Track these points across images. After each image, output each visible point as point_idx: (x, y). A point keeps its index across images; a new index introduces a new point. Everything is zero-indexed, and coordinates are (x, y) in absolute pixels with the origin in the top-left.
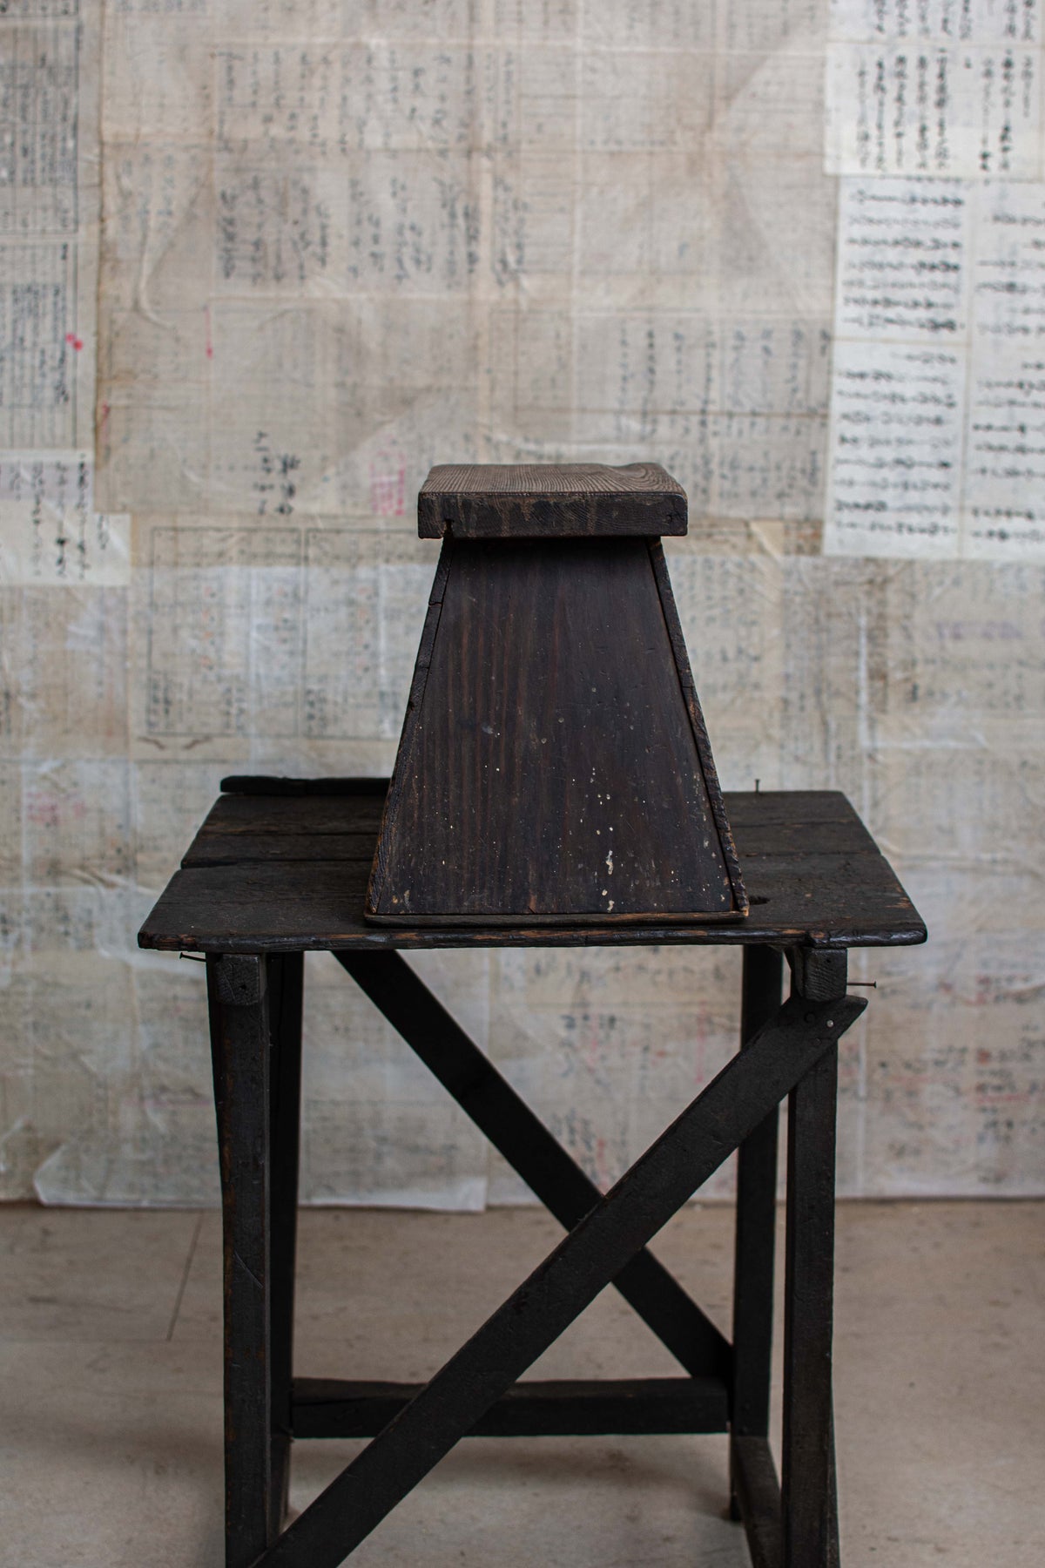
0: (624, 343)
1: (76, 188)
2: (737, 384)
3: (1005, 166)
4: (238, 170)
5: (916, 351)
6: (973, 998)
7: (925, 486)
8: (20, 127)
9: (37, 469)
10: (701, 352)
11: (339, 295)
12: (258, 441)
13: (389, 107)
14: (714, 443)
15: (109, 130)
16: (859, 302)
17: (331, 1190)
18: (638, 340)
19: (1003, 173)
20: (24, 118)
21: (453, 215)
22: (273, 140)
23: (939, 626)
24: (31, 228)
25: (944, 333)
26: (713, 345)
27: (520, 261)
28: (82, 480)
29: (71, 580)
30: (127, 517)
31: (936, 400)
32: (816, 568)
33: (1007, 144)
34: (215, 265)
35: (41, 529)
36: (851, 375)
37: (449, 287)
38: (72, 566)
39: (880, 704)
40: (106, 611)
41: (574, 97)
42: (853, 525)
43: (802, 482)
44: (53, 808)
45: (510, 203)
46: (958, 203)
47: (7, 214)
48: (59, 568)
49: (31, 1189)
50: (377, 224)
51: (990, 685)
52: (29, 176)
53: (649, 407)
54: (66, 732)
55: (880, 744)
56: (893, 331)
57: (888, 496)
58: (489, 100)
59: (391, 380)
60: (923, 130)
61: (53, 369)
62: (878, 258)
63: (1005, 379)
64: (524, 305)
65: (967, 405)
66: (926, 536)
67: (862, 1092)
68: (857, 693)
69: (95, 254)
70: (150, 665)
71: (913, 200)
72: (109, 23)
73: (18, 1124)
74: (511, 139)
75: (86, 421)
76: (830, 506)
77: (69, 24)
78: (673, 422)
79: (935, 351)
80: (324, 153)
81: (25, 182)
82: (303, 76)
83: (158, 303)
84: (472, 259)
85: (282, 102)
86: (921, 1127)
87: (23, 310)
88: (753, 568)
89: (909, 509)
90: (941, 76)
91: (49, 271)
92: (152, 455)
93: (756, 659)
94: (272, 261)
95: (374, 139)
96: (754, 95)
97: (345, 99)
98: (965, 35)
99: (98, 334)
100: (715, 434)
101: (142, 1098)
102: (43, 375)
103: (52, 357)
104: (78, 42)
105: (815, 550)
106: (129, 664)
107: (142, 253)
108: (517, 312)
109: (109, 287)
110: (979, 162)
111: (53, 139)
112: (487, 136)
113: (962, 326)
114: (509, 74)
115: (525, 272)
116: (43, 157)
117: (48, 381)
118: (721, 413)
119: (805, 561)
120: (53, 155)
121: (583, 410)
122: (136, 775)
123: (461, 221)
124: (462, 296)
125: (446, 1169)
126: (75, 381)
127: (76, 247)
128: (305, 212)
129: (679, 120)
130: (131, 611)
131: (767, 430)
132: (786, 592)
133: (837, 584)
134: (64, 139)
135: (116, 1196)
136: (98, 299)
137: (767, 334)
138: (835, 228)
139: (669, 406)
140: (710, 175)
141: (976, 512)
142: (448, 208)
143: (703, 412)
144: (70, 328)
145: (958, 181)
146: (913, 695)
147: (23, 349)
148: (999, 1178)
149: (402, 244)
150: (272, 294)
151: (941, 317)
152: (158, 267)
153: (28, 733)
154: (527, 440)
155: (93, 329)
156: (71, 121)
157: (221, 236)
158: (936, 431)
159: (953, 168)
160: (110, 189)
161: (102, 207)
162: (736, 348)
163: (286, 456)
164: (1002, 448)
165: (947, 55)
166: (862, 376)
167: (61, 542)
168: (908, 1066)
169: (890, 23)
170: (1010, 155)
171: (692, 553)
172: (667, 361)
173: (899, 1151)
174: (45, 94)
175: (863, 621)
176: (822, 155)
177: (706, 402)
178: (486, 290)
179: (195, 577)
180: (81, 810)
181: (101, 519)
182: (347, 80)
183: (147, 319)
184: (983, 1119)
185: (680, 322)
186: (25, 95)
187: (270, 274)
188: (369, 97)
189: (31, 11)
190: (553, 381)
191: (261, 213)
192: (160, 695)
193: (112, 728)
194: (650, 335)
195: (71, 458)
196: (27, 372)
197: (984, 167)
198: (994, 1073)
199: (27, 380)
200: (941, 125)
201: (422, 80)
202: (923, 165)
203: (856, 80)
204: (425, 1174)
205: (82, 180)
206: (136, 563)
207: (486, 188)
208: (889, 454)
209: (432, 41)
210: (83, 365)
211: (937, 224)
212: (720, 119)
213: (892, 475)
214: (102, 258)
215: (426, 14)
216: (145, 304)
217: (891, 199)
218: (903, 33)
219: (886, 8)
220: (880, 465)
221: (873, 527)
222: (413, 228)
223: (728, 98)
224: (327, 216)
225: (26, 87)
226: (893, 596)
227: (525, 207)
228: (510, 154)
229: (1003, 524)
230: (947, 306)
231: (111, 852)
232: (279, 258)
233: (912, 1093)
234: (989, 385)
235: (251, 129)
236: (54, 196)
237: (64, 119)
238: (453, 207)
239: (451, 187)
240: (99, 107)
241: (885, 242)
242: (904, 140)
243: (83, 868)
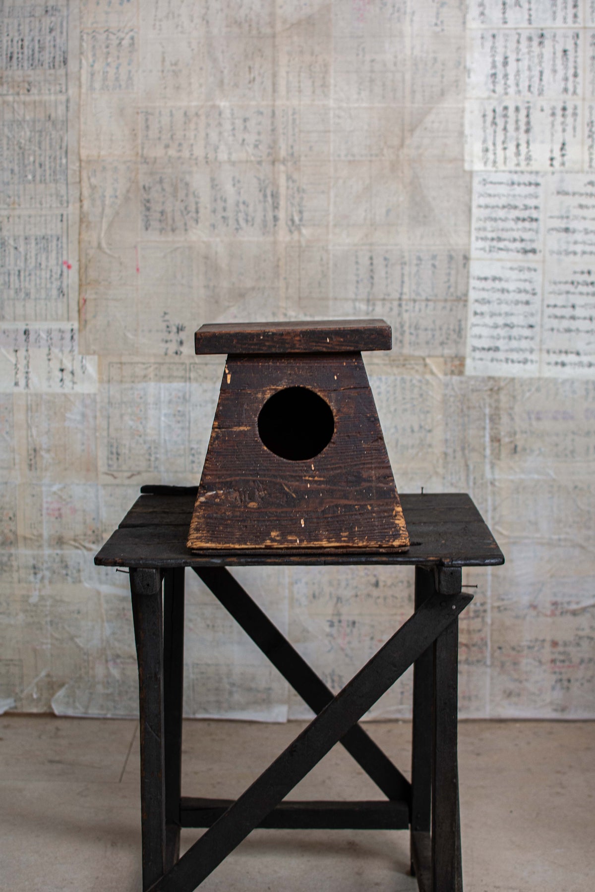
0: (357, 263)
1: (67, 184)
2: (418, 284)
3: (563, 164)
4: (152, 174)
5: (515, 265)
6: (549, 613)
7: (520, 338)
8: (38, 152)
9: (49, 332)
10: (398, 267)
11: (205, 239)
12: (164, 317)
13: (231, 138)
14: (406, 316)
15: (84, 153)
16: (484, 239)
17: (206, 710)
18: (365, 261)
19: (562, 168)
20: (40, 148)
21: (265, 196)
22: (170, 157)
23: (529, 413)
24: (44, 205)
25: (530, 255)
26: (405, 264)
27: (301, 220)
28: (72, 337)
29: (66, 390)
30: (96, 357)
31: (526, 292)
32: (461, 382)
33: (564, 152)
34: (140, 224)
35: (51, 363)
36: (479, 279)
37: (264, 234)
38: (68, 383)
39: (497, 455)
40: (85, 406)
41: (329, 131)
42: (481, 359)
43: (454, 336)
44: (59, 509)
45: (295, 189)
46: (537, 185)
47: (31, 198)
48: (61, 384)
49: (50, 707)
50: (225, 201)
51: (557, 445)
52: (43, 178)
53: (371, 297)
54: (66, 469)
55: (497, 477)
56: (503, 254)
57: (500, 344)
58: (284, 134)
59: (233, 284)
60: (518, 146)
61: (56, 280)
62: (494, 215)
63: (564, 280)
64: (303, 243)
65: (543, 294)
66: (521, 365)
67: (489, 663)
68: (484, 449)
69: (78, 219)
70: (108, 435)
71: (513, 184)
72: (83, 97)
73: (43, 674)
74: (296, 154)
75: (74, 306)
76: (468, 349)
77: (63, 98)
78: (383, 305)
79: (526, 265)
80: (196, 164)
81: (41, 182)
82: (185, 123)
83: (111, 244)
84: (276, 219)
85: (174, 137)
86: (521, 682)
87: (40, 248)
88: (428, 383)
89: (512, 350)
90: (528, 116)
91: (54, 228)
92: (109, 325)
93: (430, 431)
94: (170, 221)
95: (223, 156)
96: (426, 129)
97: (207, 135)
98: (541, 93)
99: (79, 260)
100: (407, 311)
101: (107, 661)
102: (52, 283)
103: (56, 273)
104: (67, 107)
105: (461, 373)
106: (98, 434)
107: (102, 218)
108: (300, 247)
109: (85, 236)
110: (549, 162)
111: (55, 158)
112: (283, 153)
113: (540, 251)
114: (294, 120)
115: (304, 225)
116: (50, 168)
117: (54, 286)
118: (410, 300)
119: (456, 379)
120: (55, 167)
121: (335, 299)
122: (102, 492)
123: (269, 199)
124: (270, 239)
125: (266, 700)
126: (68, 286)
127: (68, 215)
128: (187, 195)
129: (385, 143)
130: (98, 406)
131: (434, 309)
132: (445, 395)
133: (473, 391)
134: (61, 159)
135: (94, 712)
136: (79, 242)
137: (434, 257)
138: (471, 200)
139: (382, 296)
140: (403, 172)
141: (548, 352)
142: (263, 192)
143: (400, 299)
144: (65, 258)
145: (537, 173)
146: (515, 450)
147: (41, 269)
148: (563, 709)
149: (238, 212)
150: (170, 239)
151: (529, 246)
152: (111, 225)
153: (46, 470)
154: (305, 315)
155: (77, 258)
156: (64, 149)
157: (144, 208)
158: (527, 308)
159: (535, 166)
160: (85, 184)
161: (81, 194)
162: (417, 265)
163: (179, 325)
164: (562, 317)
165: (531, 105)
166: (486, 279)
167: (62, 370)
168: (513, 649)
169: (500, 88)
170: (566, 158)
171: (394, 375)
172: (380, 272)
173: (509, 694)
174: (51, 135)
175: (487, 411)
176: (463, 160)
177: (401, 294)
178: (283, 236)
179: (132, 388)
180: (74, 511)
181: (82, 358)
182: (208, 125)
183: (105, 253)
184: (554, 677)
185: (387, 251)
186: (40, 136)
187: (169, 228)
188: (220, 133)
189: (43, 91)
190: (319, 283)
191: (164, 196)
192: (114, 450)
193: (89, 467)
194: (371, 258)
195: (67, 326)
196: (43, 281)
197: (552, 165)
198: (560, 653)
199: (43, 285)
200: (528, 143)
201: (248, 124)
202: (518, 165)
203: (481, 120)
204: (255, 702)
205: (70, 180)
206: (101, 381)
207: (282, 181)
208: (500, 321)
209: (253, 103)
210: (72, 278)
211: (526, 197)
212: (407, 142)
213: (502, 332)
214: (81, 221)
215: (250, 89)
216: (104, 245)
217: (501, 183)
218: (506, 94)
219: (497, 80)
220: (496, 326)
221: (492, 360)
222: (244, 203)
223: (412, 131)
224: (199, 197)
225: (41, 132)
226: (503, 397)
227: (304, 191)
228: (295, 163)
229: (563, 358)
230: (532, 241)
231: (90, 532)
232: (173, 220)
233: (515, 663)
234: (555, 283)
235: (158, 152)
236: (56, 189)
237: (61, 148)
238: (265, 191)
239: (264, 181)
240: (79, 142)
241: (497, 207)
242: (507, 151)
243: (75, 540)
